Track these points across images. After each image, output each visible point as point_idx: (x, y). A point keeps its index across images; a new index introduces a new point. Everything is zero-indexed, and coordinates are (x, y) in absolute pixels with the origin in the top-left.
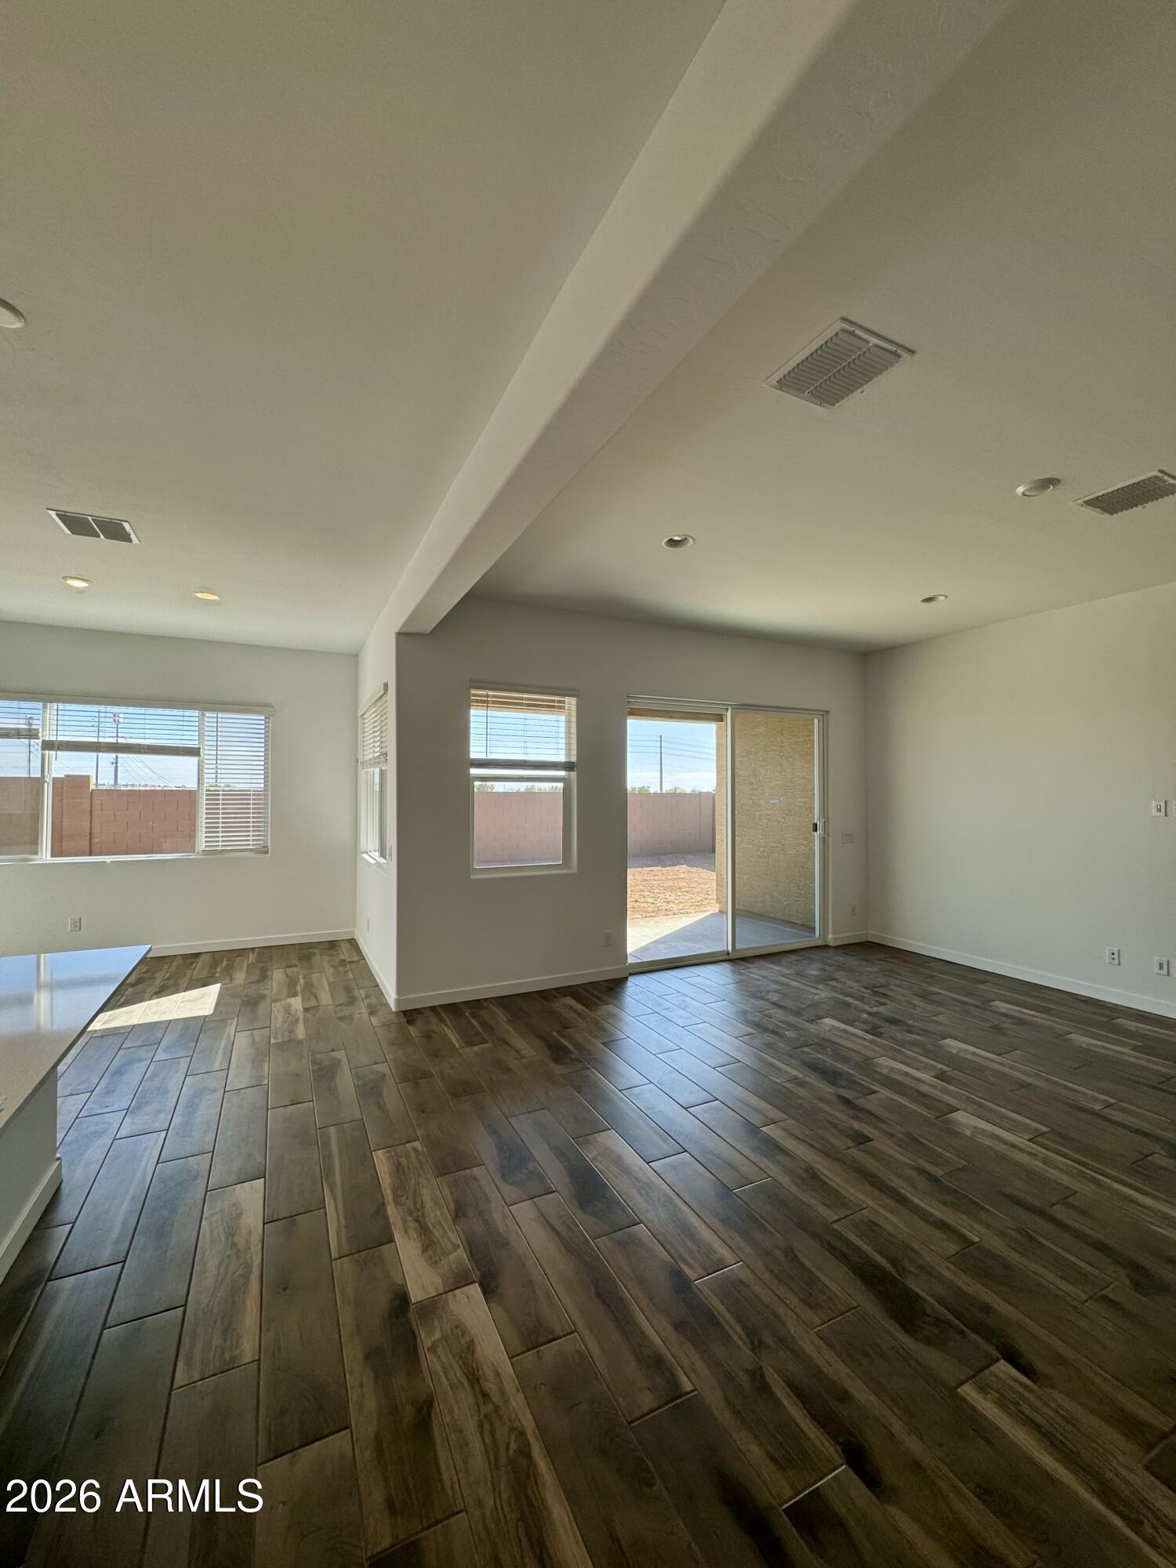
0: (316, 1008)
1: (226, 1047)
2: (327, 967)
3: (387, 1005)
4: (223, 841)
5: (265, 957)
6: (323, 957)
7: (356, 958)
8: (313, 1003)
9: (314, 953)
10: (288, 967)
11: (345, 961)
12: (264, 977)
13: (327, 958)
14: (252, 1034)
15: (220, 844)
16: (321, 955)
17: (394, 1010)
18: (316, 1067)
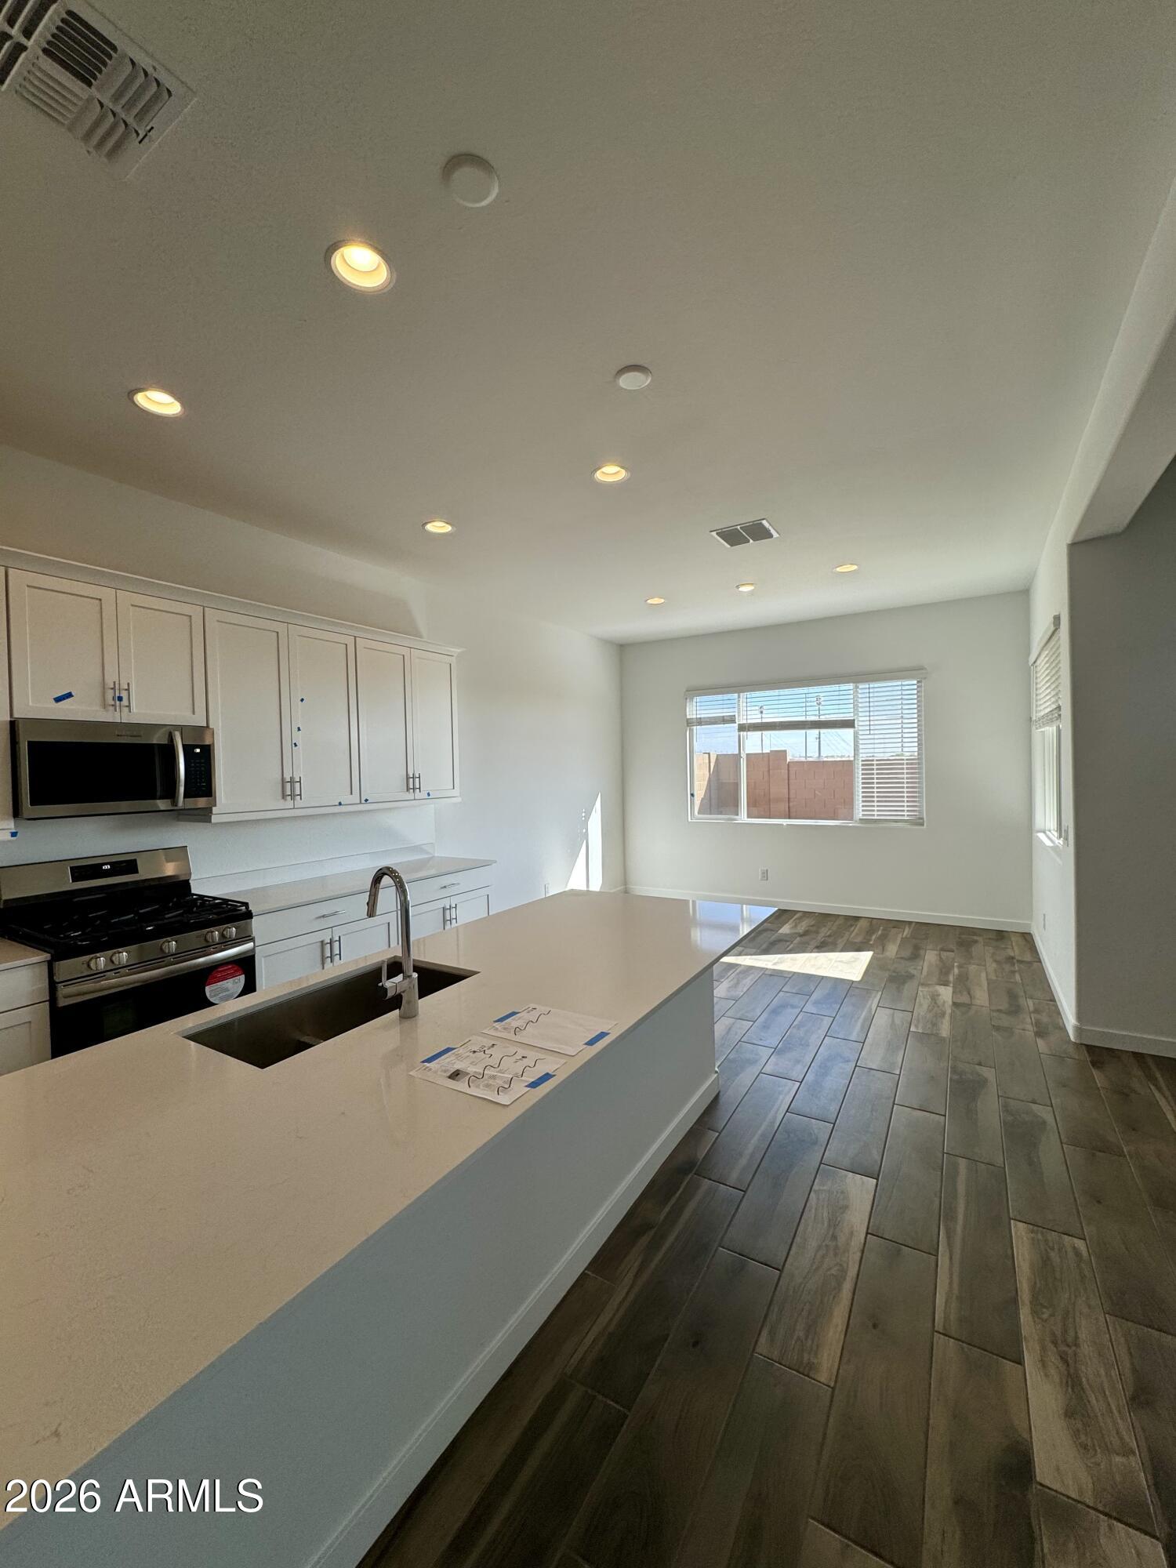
0: (968, 1006)
1: (865, 1020)
2: (989, 960)
3: (1063, 1029)
4: (878, 811)
5: (923, 933)
6: (986, 948)
7: (1028, 957)
8: (964, 999)
9: (976, 942)
10: (942, 950)
11: (1013, 958)
12: (916, 955)
13: (991, 950)
14: (893, 1015)
15: (876, 813)
16: (984, 946)
17: (1072, 1038)
18: (956, 1077)
